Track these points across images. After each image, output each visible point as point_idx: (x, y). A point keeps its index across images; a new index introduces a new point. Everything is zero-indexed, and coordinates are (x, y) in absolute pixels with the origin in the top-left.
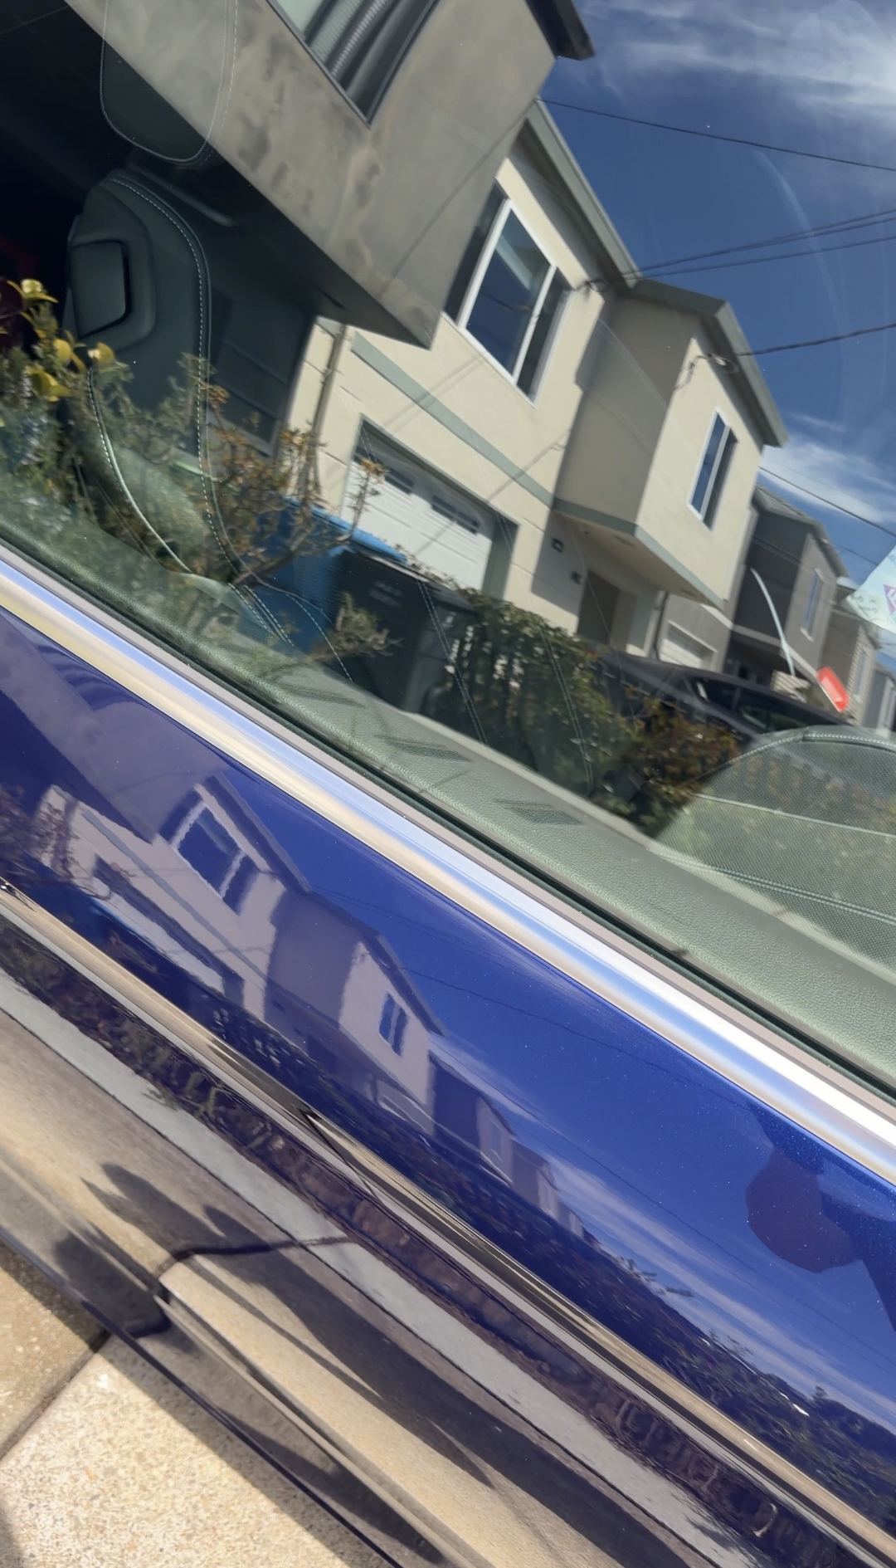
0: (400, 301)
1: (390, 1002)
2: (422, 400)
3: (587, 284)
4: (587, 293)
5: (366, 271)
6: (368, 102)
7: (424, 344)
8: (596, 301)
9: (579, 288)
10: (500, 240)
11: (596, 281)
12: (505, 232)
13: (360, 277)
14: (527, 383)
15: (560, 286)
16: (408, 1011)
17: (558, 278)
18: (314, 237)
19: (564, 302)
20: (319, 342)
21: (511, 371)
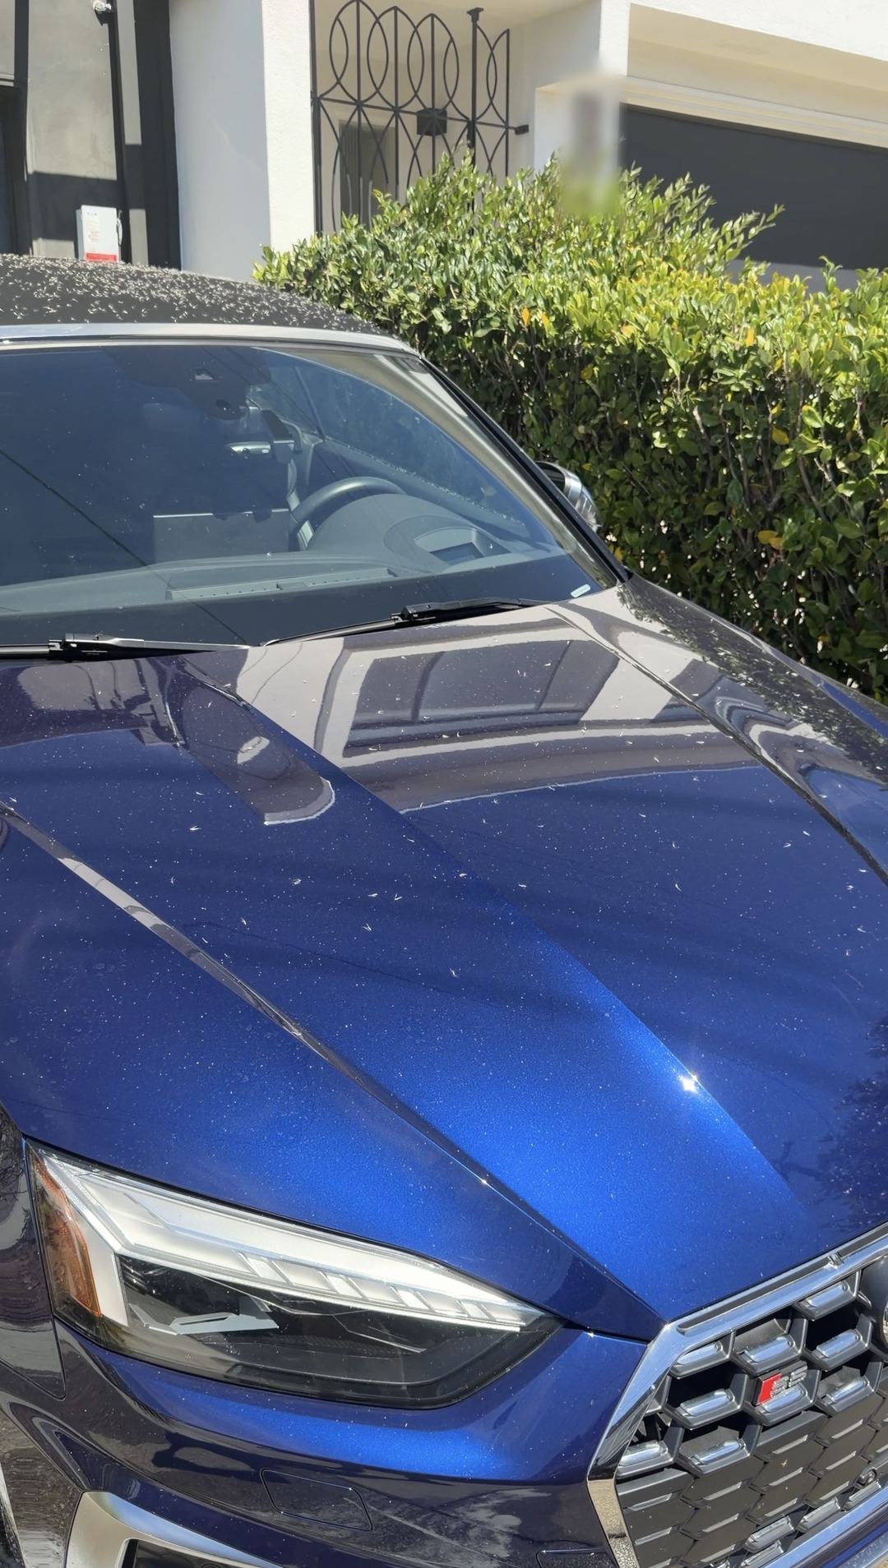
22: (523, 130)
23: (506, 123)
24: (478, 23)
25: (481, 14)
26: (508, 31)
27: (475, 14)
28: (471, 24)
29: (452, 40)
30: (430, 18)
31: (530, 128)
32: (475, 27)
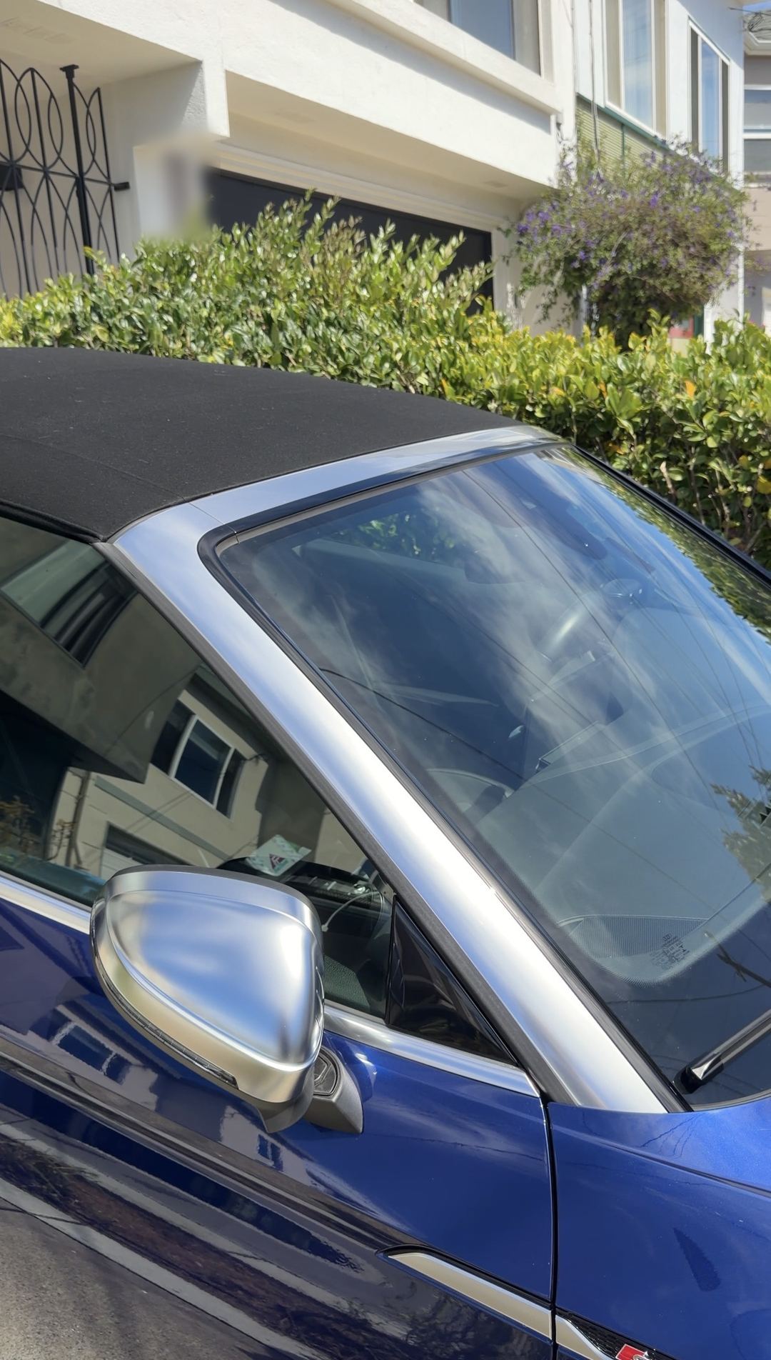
0: (119, 756)
1: (261, 1138)
2: (151, 814)
3: (256, 757)
4: (257, 762)
5: (92, 741)
6: (83, 656)
7: (141, 781)
8: (263, 766)
9: (251, 759)
10: (191, 734)
11: (261, 755)
12: (194, 730)
13: (89, 743)
14: (224, 807)
15: (238, 759)
16: (278, 1145)
17: (236, 754)
18: (54, 722)
19: (242, 767)
20: (71, 781)
21: (211, 802)
22: (125, 186)
23: (108, 177)
24: (75, 80)
25: (76, 71)
26: (98, 90)
27: (69, 71)
28: (66, 80)
29: (52, 96)
30: (29, 73)
31: (131, 185)
32: (71, 86)
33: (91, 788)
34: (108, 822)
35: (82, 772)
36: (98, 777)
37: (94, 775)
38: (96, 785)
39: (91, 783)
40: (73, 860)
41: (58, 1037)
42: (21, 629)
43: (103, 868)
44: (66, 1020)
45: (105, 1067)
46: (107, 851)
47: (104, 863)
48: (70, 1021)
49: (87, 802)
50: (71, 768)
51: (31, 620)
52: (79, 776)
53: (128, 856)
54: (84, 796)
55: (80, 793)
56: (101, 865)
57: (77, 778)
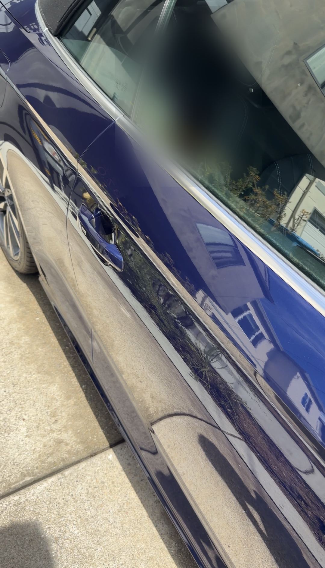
33: (313, 187)
34: (315, 207)
35: (312, 177)
36: (319, 181)
37: (317, 180)
38: (316, 186)
39: (314, 184)
40: (291, 225)
41: (241, 317)
42: (310, 88)
43: (304, 232)
44: (248, 309)
45: (253, 337)
46: (309, 223)
47: (304, 230)
48: (249, 310)
49: (308, 194)
50: (307, 175)
51: (316, 82)
52: (310, 180)
53: (317, 228)
54: (308, 191)
55: (306, 189)
56: (303, 230)
57: (308, 180)
